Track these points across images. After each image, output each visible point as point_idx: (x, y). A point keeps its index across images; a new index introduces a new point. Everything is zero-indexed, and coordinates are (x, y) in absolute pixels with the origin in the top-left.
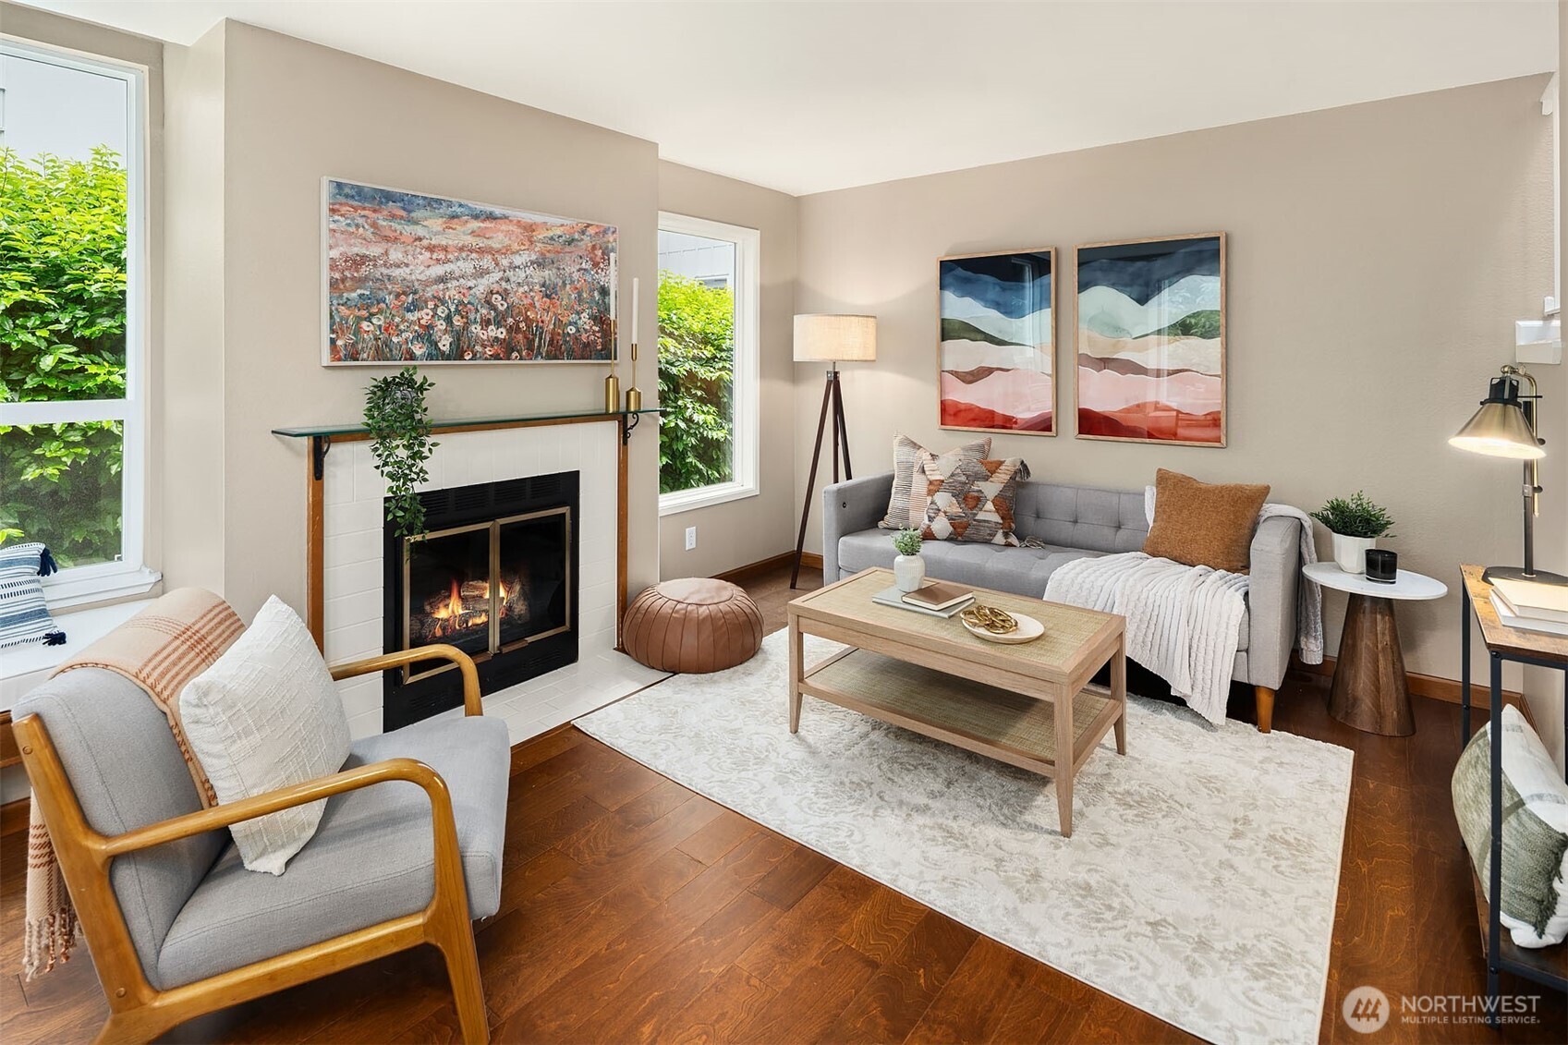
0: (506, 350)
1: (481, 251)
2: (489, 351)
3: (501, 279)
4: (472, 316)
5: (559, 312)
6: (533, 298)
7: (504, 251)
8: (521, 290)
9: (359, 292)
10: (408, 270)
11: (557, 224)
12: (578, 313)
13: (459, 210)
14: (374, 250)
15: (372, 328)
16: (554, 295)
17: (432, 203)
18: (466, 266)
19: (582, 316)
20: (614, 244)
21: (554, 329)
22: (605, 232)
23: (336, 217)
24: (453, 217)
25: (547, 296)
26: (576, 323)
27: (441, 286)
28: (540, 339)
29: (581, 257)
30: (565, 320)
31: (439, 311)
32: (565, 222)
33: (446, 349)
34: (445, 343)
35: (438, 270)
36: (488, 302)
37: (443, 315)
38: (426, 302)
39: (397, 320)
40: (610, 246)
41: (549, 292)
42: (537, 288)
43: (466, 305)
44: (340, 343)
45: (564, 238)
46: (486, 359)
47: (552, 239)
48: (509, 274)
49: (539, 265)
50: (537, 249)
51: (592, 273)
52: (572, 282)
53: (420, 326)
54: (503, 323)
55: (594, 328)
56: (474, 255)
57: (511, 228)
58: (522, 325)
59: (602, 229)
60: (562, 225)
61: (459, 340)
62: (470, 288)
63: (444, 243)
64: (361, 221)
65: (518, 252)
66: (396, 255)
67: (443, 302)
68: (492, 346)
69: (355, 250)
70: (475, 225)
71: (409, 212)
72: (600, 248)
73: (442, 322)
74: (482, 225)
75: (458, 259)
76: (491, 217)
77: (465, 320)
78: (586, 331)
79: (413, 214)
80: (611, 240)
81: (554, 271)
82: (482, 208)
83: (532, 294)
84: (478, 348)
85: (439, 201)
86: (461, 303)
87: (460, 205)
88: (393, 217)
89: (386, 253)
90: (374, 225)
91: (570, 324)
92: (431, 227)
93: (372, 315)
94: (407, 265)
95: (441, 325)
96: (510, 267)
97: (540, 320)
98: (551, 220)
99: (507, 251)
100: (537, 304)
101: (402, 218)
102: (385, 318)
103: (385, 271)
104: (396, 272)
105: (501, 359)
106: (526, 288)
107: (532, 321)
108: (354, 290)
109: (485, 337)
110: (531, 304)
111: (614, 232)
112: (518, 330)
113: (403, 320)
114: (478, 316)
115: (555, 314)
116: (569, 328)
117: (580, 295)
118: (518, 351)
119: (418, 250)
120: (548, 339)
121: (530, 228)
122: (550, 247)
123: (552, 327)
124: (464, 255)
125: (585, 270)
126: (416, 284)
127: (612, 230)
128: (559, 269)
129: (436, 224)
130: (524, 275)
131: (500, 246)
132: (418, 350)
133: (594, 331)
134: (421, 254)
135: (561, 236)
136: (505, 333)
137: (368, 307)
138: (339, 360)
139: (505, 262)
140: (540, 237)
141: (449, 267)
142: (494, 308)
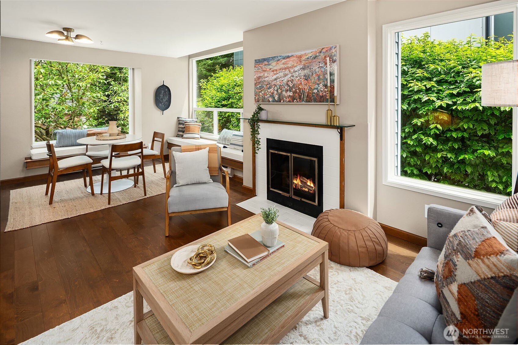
0: (293, 99)
1: (285, 69)
2: (288, 100)
3: (291, 76)
4: (283, 89)
5: (311, 85)
6: (301, 81)
7: (292, 67)
8: (297, 79)
9: (259, 85)
10: (268, 78)
11: (309, 52)
12: (318, 84)
13: (279, 58)
14: (262, 75)
15: (261, 94)
16: (308, 79)
17: (273, 58)
18: (281, 74)
19: (320, 85)
20: (335, 53)
21: (309, 91)
22: (331, 49)
23: (256, 68)
24: (278, 60)
25: (306, 79)
26: (317, 88)
27: (275, 81)
28: (304, 95)
29: (319, 62)
30: (313, 88)
31: (275, 88)
32: (313, 51)
33: (276, 99)
34: (276, 98)
35: (275, 77)
36: (287, 84)
37: (276, 90)
38: (272, 86)
39: (266, 92)
40: (333, 54)
41: (307, 78)
42: (302, 77)
43: (281, 86)
44: (256, 98)
45: (312, 57)
46: (287, 102)
47: (308, 58)
48: (294, 74)
49: (303, 69)
50: (302, 64)
51: (325, 67)
52: (316, 73)
53: (271, 93)
54: (292, 90)
55: (325, 90)
56: (284, 70)
57: (294, 59)
58: (298, 91)
59: (329, 48)
60: (312, 52)
61: (280, 96)
62: (282, 81)
63: (276, 69)
64: (259, 68)
65: (296, 66)
66: (266, 75)
67: (276, 86)
68: (288, 98)
69: (259, 75)
70: (284, 61)
71: (269, 62)
72: (328, 56)
73: (276, 91)
74: (286, 60)
75: (279, 73)
76: (288, 57)
77: (281, 90)
78: (322, 91)
79: (269, 63)
80: (334, 51)
81: (309, 70)
82: (286, 55)
83: (301, 79)
84: (285, 99)
85: (275, 57)
86: (280, 85)
87: (280, 56)
88: (265, 65)
89: (264, 75)
90: (262, 68)
91: (315, 89)
92: (274, 65)
93: (262, 91)
94: (268, 77)
95: (275, 92)
96: (294, 72)
97: (303, 88)
98: (307, 52)
99: (293, 66)
100: (303, 83)
101: (267, 64)
102: (264, 91)
103: (264, 79)
104: (266, 79)
105: (291, 102)
106: (299, 78)
107: (301, 89)
108: (258, 85)
109: (286, 95)
110: (300, 83)
111: (335, 48)
112: (296, 92)
113: (268, 92)
114: (285, 89)
115: (309, 86)
116: (314, 90)
117: (319, 77)
118: (296, 100)
119: (270, 72)
120: (306, 95)
121: (300, 57)
122: (307, 62)
123: (308, 90)
124: (281, 71)
125: (321, 67)
126: (270, 82)
127: (334, 47)
128: (310, 69)
129: (274, 64)
130: (298, 73)
131: (291, 66)
132: (271, 100)
133: (325, 91)
134: (271, 73)
135: (311, 56)
136: (292, 94)
137: (261, 89)
138: (256, 102)
139: (292, 71)
140: (303, 59)
141: (277, 75)
142: (289, 86)
